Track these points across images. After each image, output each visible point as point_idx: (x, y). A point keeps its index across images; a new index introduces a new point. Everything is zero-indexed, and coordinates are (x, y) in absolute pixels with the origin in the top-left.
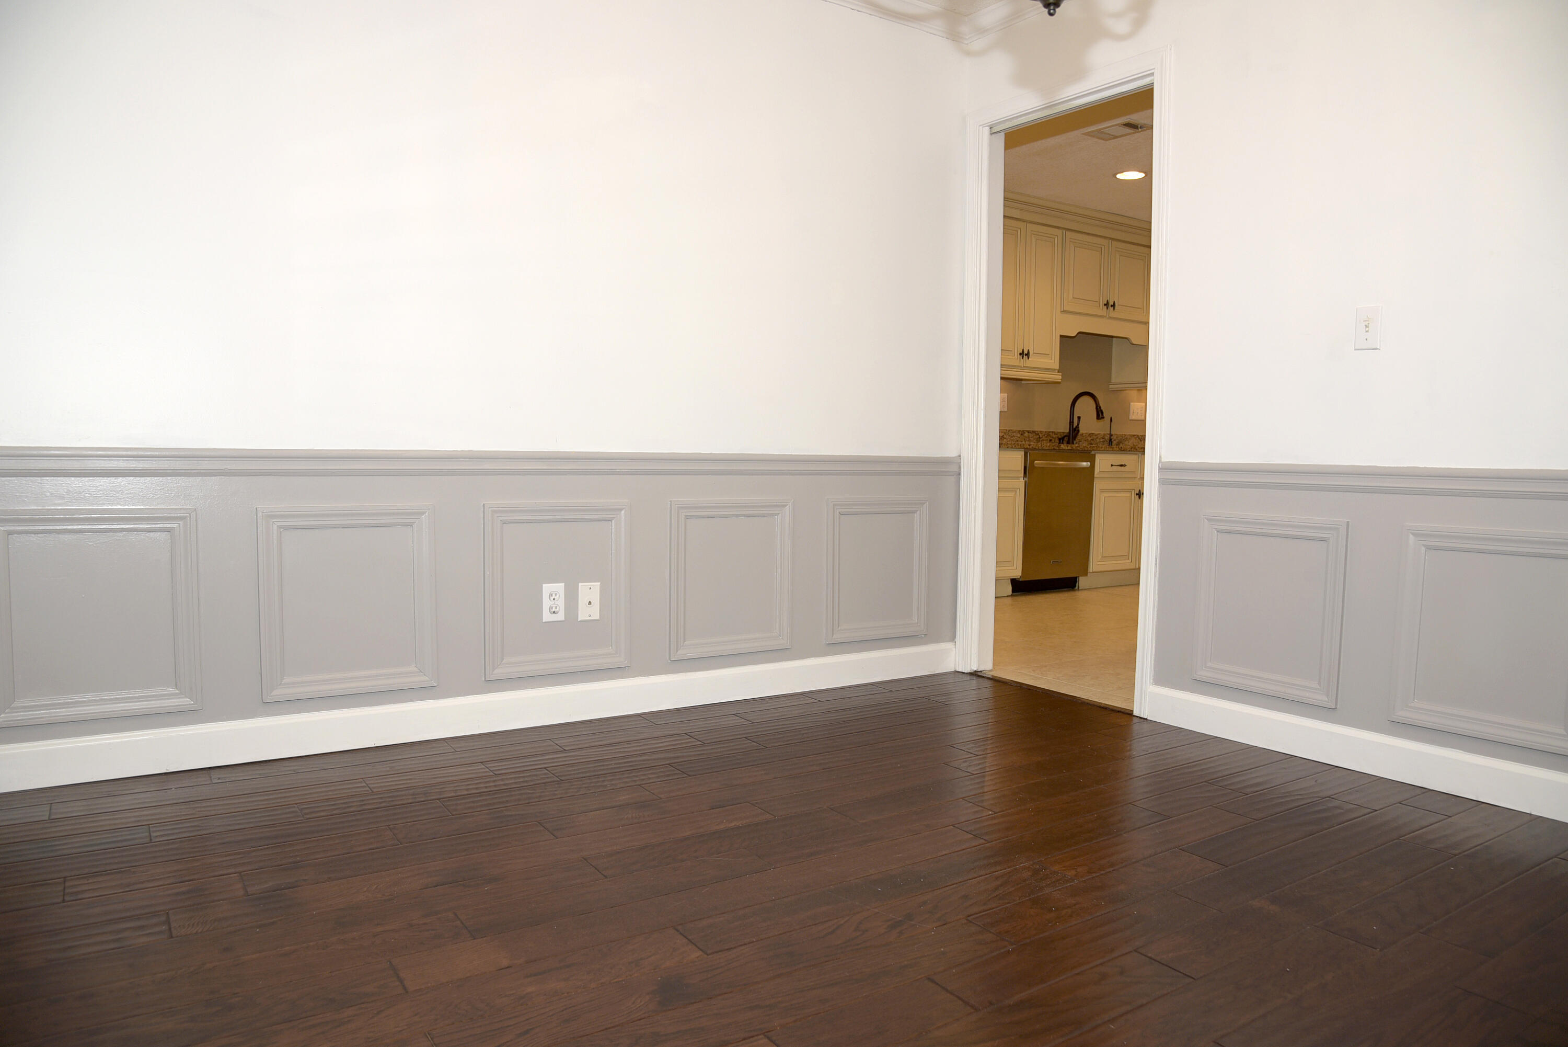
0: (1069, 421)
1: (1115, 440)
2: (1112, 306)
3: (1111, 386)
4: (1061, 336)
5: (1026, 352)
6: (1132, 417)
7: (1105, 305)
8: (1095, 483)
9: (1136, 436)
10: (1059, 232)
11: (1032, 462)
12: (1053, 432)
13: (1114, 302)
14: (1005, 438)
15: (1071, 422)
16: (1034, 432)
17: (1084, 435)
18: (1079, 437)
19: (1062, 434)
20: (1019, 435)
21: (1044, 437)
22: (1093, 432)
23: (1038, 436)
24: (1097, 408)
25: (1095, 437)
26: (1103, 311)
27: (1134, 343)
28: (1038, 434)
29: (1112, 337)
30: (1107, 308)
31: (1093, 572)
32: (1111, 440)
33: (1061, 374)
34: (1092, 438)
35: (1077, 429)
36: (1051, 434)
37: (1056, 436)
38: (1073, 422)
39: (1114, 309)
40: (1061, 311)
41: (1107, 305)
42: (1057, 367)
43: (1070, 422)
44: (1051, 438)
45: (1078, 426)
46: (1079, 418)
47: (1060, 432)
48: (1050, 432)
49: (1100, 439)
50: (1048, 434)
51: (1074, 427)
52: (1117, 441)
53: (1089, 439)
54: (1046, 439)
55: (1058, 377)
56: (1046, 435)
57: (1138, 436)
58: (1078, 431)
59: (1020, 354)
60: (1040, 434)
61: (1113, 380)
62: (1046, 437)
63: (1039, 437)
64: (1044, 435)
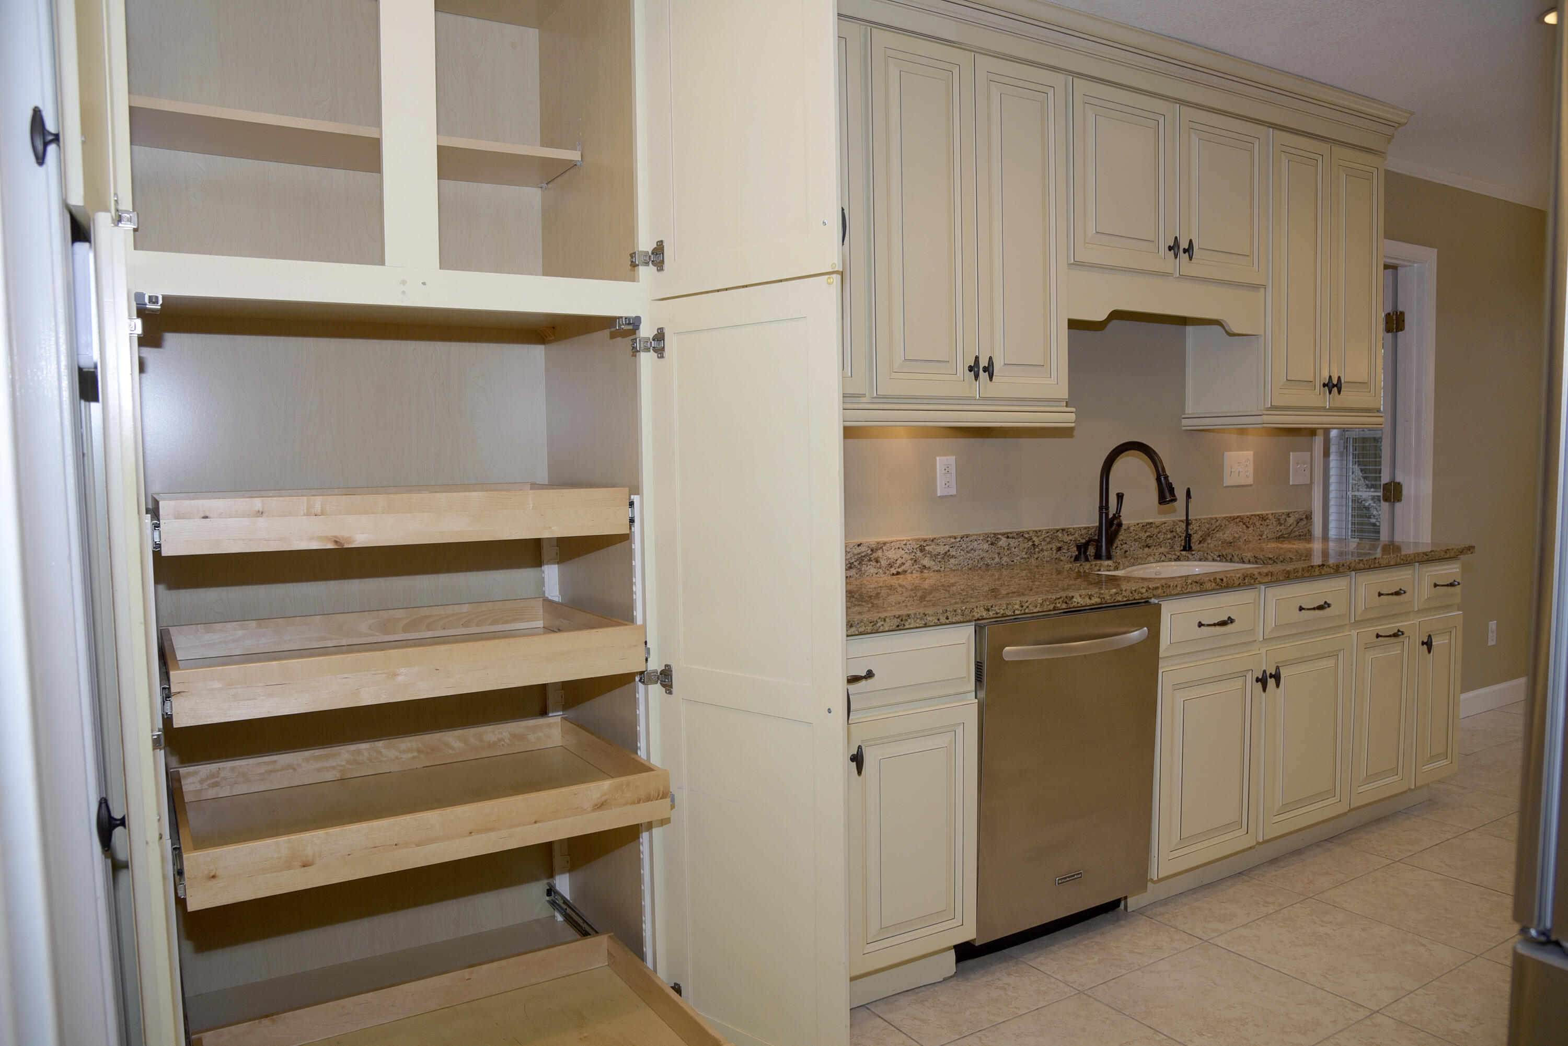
0: (1098, 505)
1: (1196, 532)
2: (1185, 251)
3: (1184, 422)
4: (1074, 324)
5: (983, 362)
6: (1229, 481)
7: (1170, 248)
8: (1160, 671)
9: (1238, 520)
10: (1058, 79)
11: (997, 652)
12: (1063, 530)
13: (1191, 241)
14: (953, 556)
15: (1104, 507)
16: (1020, 534)
17: (1132, 528)
18: (1122, 536)
19: (1084, 532)
20: (986, 546)
21: (1043, 543)
22: (1150, 521)
23: (1030, 543)
24: (1158, 479)
25: (1156, 531)
26: (1167, 262)
27: (1236, 331)
28: (1030, 539)
29: (1183, 321)
30: (1176, 256)
31: (1160, 880)
32: (1188, 537)
33: (1073, 409)
34: (1148, 534)
35: (1115, 522)
36: (1060, 534)
37: (1071, 538)
38: (1107, 508)
39: (1191, 258)
40: (1070, 265)
41: (1174, 248)
42: (1065, 395)
43: (1101, 508)
44: (1059, 545)
45: (1117, 516)
46: (1120, 497)
47: (1080, 529)
48: (1058, 531)
49: (1165, 534)
50: (1052, 535)
51: (1111, 516)
52: (1200, 533)
53: (1143, 535)
54: (1049, 546)
55: (1067, 418)
56: (1048, 540)
57: (1241, 519)
58: (1120, 525)
59: (971, 369)
60: (1035, 539)
61: (1189, 409)
62: (1049, 543)
63: (1034, 545)
64: (1044, 540)
